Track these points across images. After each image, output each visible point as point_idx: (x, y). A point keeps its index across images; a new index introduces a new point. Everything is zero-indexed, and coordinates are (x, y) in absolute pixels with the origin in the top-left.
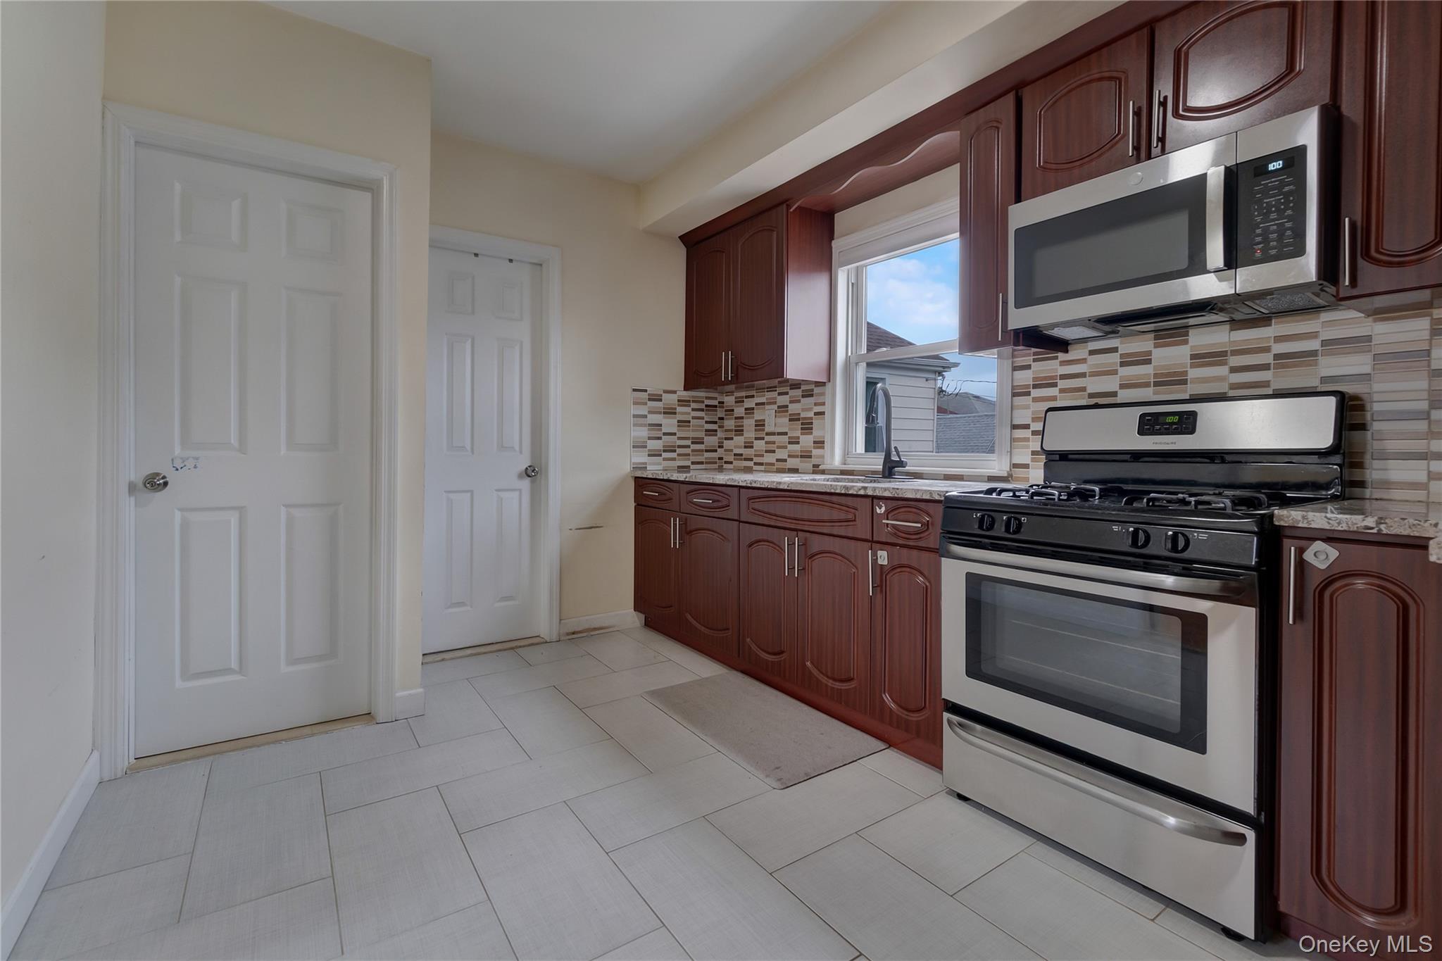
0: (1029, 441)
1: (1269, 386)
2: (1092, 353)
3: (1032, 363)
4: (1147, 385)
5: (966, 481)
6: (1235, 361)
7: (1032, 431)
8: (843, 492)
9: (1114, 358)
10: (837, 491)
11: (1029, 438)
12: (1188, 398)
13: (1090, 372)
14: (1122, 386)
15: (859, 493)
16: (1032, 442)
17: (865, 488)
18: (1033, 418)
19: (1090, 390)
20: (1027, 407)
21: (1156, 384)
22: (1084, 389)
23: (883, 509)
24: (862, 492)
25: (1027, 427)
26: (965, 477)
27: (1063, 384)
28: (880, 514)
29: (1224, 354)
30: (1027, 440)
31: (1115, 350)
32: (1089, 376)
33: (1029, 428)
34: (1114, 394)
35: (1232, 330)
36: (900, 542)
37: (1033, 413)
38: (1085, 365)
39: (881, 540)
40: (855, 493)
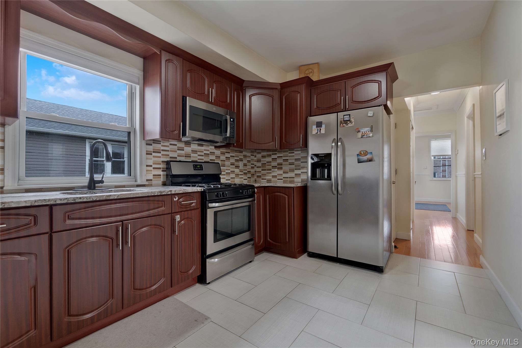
0: (152, 171)
1: (203, 160)
2: (171, 144)
3: (152, 143)
4: (183, 156)
5: (126, 188)
6: (199, 153)
7: (153, 168)
8: (159, 194)
9: (176, 147)
10: (155, 195)
11: (152, 170)
12: (191, 161)
13: (170, 150)
14: (178, 156)
15: (168, 194)
16: (153, 171)
17: (171, 191)
18: (153, 163)
19: (170, 156)
20: (151, 159)
21: (185, 156)
22: (168, 155)
23: (177, 198)
24: (169, 193)
25: (151, 166)
26: (126, 186)
27: (162, 153)
28: (176, 201)
29: (197, 151)
30: (151, 171)
31: (176, 145)
32: (170, 151)
33: (152, 167)
34: (176, 158)
35: (198, 146)
36: (184, 210)
37: (153, 161)
38: (168, 148)
39: (176, 211)
40: (166, 194)
